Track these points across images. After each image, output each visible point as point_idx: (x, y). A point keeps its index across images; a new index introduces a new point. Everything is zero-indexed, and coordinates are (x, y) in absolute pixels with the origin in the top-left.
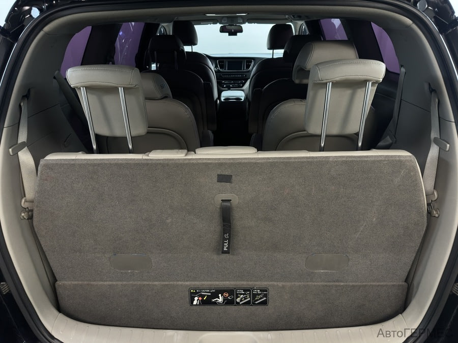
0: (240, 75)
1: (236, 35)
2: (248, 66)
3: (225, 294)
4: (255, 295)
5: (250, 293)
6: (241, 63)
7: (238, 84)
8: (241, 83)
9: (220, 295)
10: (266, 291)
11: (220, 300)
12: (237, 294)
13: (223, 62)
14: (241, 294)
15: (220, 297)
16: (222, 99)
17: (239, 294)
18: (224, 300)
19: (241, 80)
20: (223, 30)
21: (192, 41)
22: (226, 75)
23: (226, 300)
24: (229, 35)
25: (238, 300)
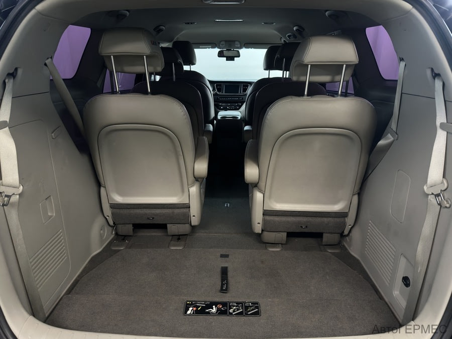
0: (236, 98)
1: (233, 60)
2: (245, 90)
3: (218, 306)
4: (247, 308)
5: (242, 306)
6: (238, 87)
7: (235, 106)
8: (237, 106)
9: (214, 306)
10: (257, 304)
11: (214, 310)
12: (230, 306)
13: (220, 85)
14: (234, 306)
15: (214, 308)
16: (219, 117)
17: (232, 306)
18: (217, 311)
19: (237, 102)
20: (221, 55)
21: (191, 61)
22: (223, 98)
23: (219, 310)
24: (227, 60)
25: (231, 311)
